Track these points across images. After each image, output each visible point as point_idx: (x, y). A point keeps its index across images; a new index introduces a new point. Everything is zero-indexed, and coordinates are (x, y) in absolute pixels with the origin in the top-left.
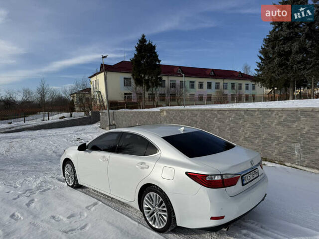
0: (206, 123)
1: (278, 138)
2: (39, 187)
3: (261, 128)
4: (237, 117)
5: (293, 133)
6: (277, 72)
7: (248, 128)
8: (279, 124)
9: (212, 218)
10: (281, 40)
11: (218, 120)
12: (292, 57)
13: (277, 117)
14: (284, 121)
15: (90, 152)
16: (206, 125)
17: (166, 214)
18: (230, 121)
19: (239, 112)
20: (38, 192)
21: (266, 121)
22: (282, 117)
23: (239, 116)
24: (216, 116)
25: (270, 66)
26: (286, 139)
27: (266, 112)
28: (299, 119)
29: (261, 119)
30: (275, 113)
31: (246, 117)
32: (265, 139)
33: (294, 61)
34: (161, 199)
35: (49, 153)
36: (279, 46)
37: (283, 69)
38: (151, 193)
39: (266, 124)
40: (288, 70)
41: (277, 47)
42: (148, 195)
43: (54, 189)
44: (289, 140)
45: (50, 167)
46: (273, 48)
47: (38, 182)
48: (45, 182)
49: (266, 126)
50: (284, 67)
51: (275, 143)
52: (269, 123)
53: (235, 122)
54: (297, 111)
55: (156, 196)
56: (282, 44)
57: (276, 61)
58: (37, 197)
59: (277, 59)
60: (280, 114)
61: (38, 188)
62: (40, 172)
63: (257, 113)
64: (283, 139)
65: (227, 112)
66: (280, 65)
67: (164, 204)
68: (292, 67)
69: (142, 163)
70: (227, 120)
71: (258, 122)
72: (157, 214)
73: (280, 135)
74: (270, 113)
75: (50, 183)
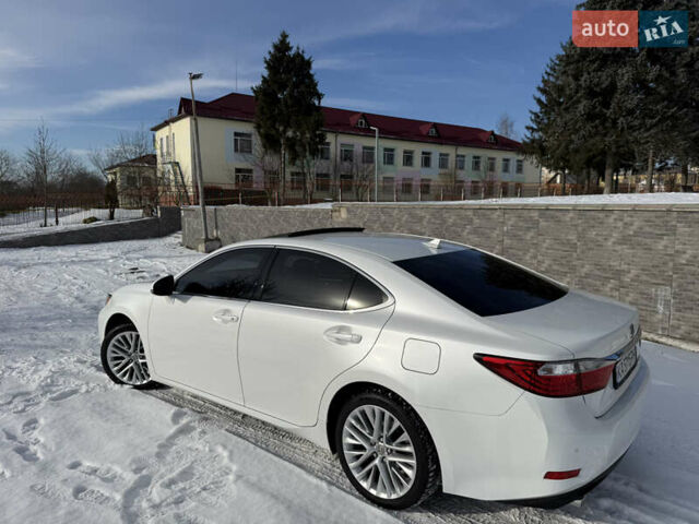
1: (618, 274)
2: (47, 385)
3: (578, 250)
4: (521, 224)
5: (655, 263)
6: (582, 132)
7: (547, 249)
8: (624, 240)
9: (549, 476)
10: (593, 62)
11: (475, 231)
12: (616, 100)
13: (620, 224)
14: (636, 234)
15: (184, 301)
17: (413, 462)
18: (504, 234)
19: (526, 212)
20: (44, 400)
21: (592, 234)
22: (632, 225)
23: (525, 221)
24: (471, 222)
25: (568, 117)
26: (638, 276)
27: (593, 213)
28: (672, 230)
29: (580, 229)
30: (613, 216)
31: (543, 223)
32: (587, 276)
33: (620, 108)
34: (397, 424)
35: (66, 301)
36: (589, 74)
37: (596, 127)
38: (367, 408)
39: (592, 241)
40: (605, 128)
41: (585, 75)
42: (356, 412)
43: (87, 392)
44: (644, 278)
45: (70, 335)
46: (576, 78)
47: (44, 373)
48: (63, 373)
49: (591, 245)
50: (597, 121)
51: (610, 285)
52: (599, 238)
53: (515, 236)
54: (669, 211)
55: (383, 414)
56: (595, 71)
57: (581, 107)
58: (45, 414)
59: (584, 102)
60: (627, 219)
61: (46, 388)
62: (46, 347)
63: (571, 215)
64: (631, 275)
65: (498, 213)
66: (590, 116)
67: (405, 437)
68: (614, 122)
69: (341, 329)
70: (497, 232)
71: (573, 237)
72: (382, 461)
73: (625, 267)
74: (601, 215)
75: (76, 376)
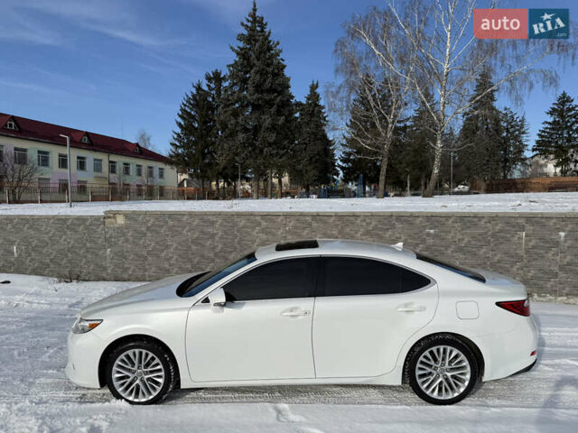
0: (236, 237)
4: (299, 225)
8: (367, 233)
11: (263, 231)
13: (364, 224)
14: (374, 229)
16: (236, 240)
18: (287, 232)
19: (302, 217)
21: (347, 230)
22: (371, 224)
23: (303, 223)
24: (259, 224)
28: (393, 227)
29: (339, 227)
30: (360, 219)
31: (315, 224)
33: (264, 141)
42: (426, 353)
52: (353, 232)
53: (296, 233)
54: (391, 216)
55: (444, 350)
60: (368, 221)
63: (334, 218)
65: (281, 218)
67: (462, 358)
70: (281, 231)
74: (352, 218)
